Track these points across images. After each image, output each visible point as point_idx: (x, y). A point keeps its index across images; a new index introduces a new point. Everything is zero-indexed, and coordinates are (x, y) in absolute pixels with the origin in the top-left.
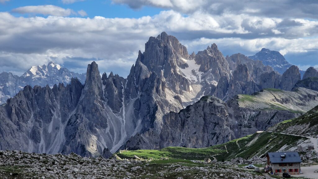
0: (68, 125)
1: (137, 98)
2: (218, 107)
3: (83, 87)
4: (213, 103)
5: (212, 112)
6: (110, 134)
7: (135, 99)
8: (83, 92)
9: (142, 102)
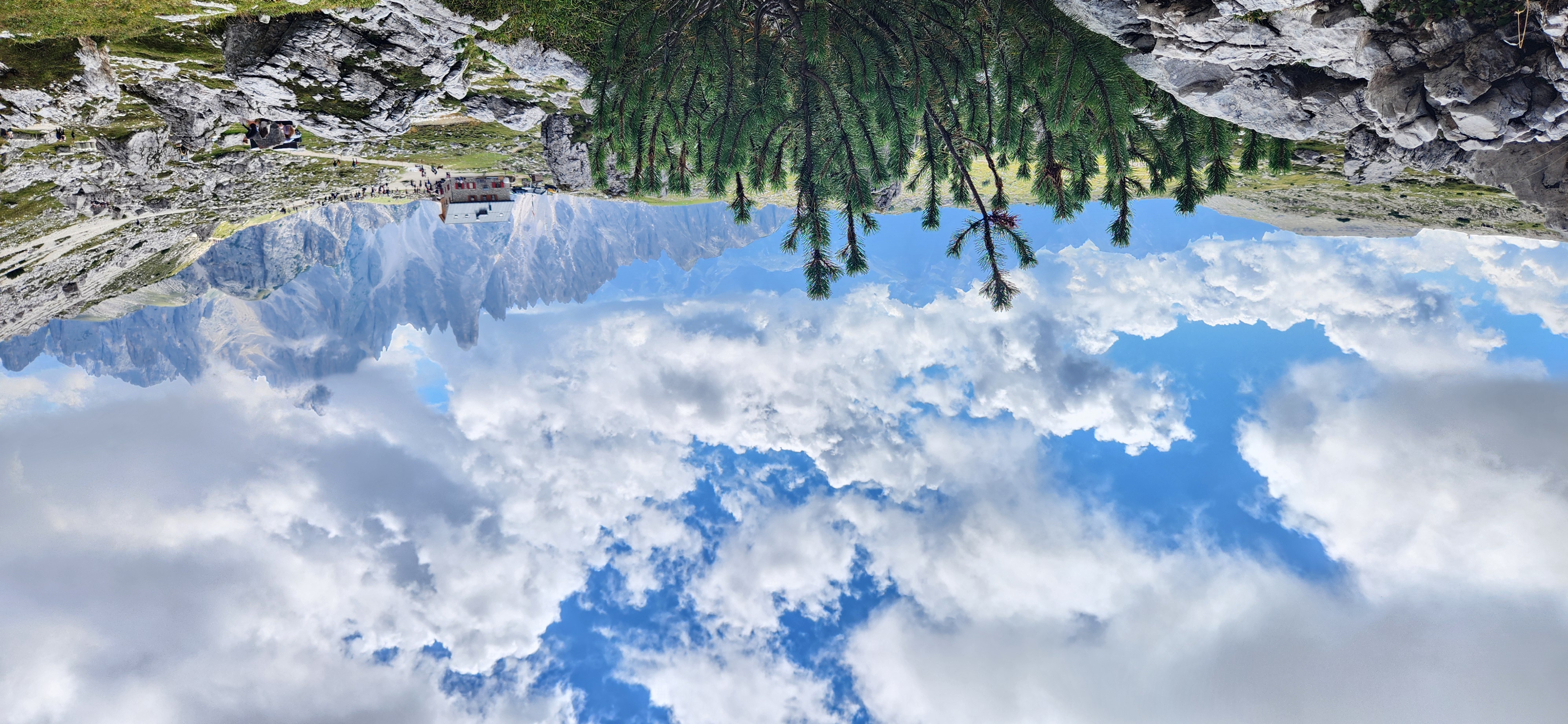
0: (508, 236)
1: (376, 287)
2: (233, 279)
3: (484, 305)
4: (244, 286)
5: (246, 268)
6: (429, 220)
7: (379, 286)
8: (483, 296)
9: (366, 280)
